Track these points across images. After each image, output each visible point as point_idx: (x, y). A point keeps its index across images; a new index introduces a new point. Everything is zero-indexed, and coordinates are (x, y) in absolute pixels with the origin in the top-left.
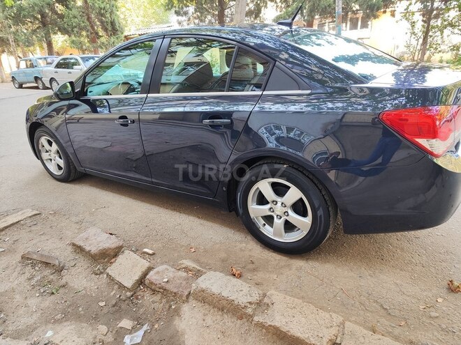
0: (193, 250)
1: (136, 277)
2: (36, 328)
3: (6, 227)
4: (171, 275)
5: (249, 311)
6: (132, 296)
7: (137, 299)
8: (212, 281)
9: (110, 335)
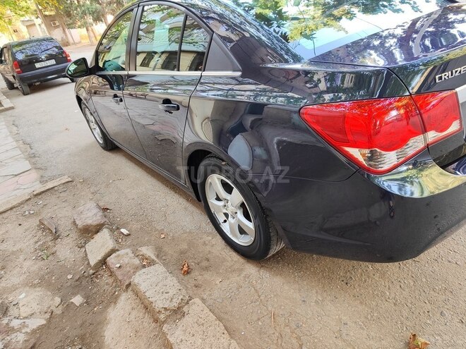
0: (163, 236)
1: (99, 258)
2: (17, 288)
3: (43, 192)
4: (126, 260)
5: (162, 317)
6: (93, 274)
7: (96, 277)
8: (148, 277)
9: (60, 307)
